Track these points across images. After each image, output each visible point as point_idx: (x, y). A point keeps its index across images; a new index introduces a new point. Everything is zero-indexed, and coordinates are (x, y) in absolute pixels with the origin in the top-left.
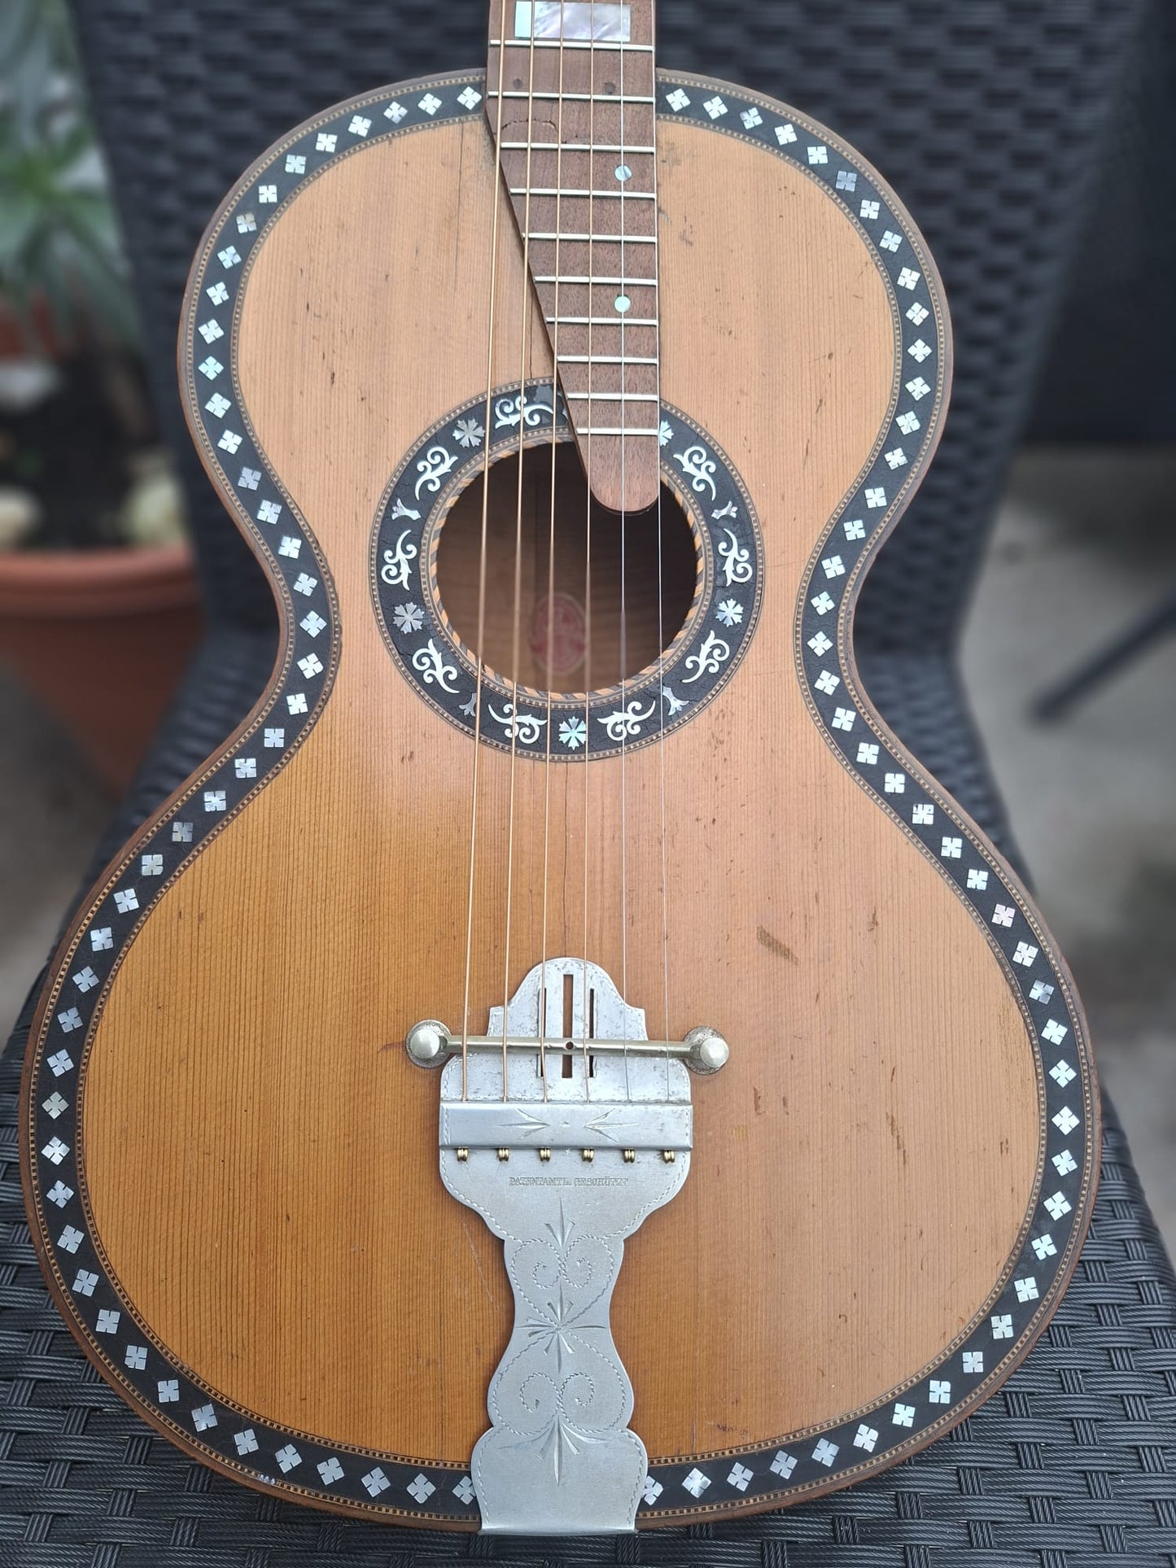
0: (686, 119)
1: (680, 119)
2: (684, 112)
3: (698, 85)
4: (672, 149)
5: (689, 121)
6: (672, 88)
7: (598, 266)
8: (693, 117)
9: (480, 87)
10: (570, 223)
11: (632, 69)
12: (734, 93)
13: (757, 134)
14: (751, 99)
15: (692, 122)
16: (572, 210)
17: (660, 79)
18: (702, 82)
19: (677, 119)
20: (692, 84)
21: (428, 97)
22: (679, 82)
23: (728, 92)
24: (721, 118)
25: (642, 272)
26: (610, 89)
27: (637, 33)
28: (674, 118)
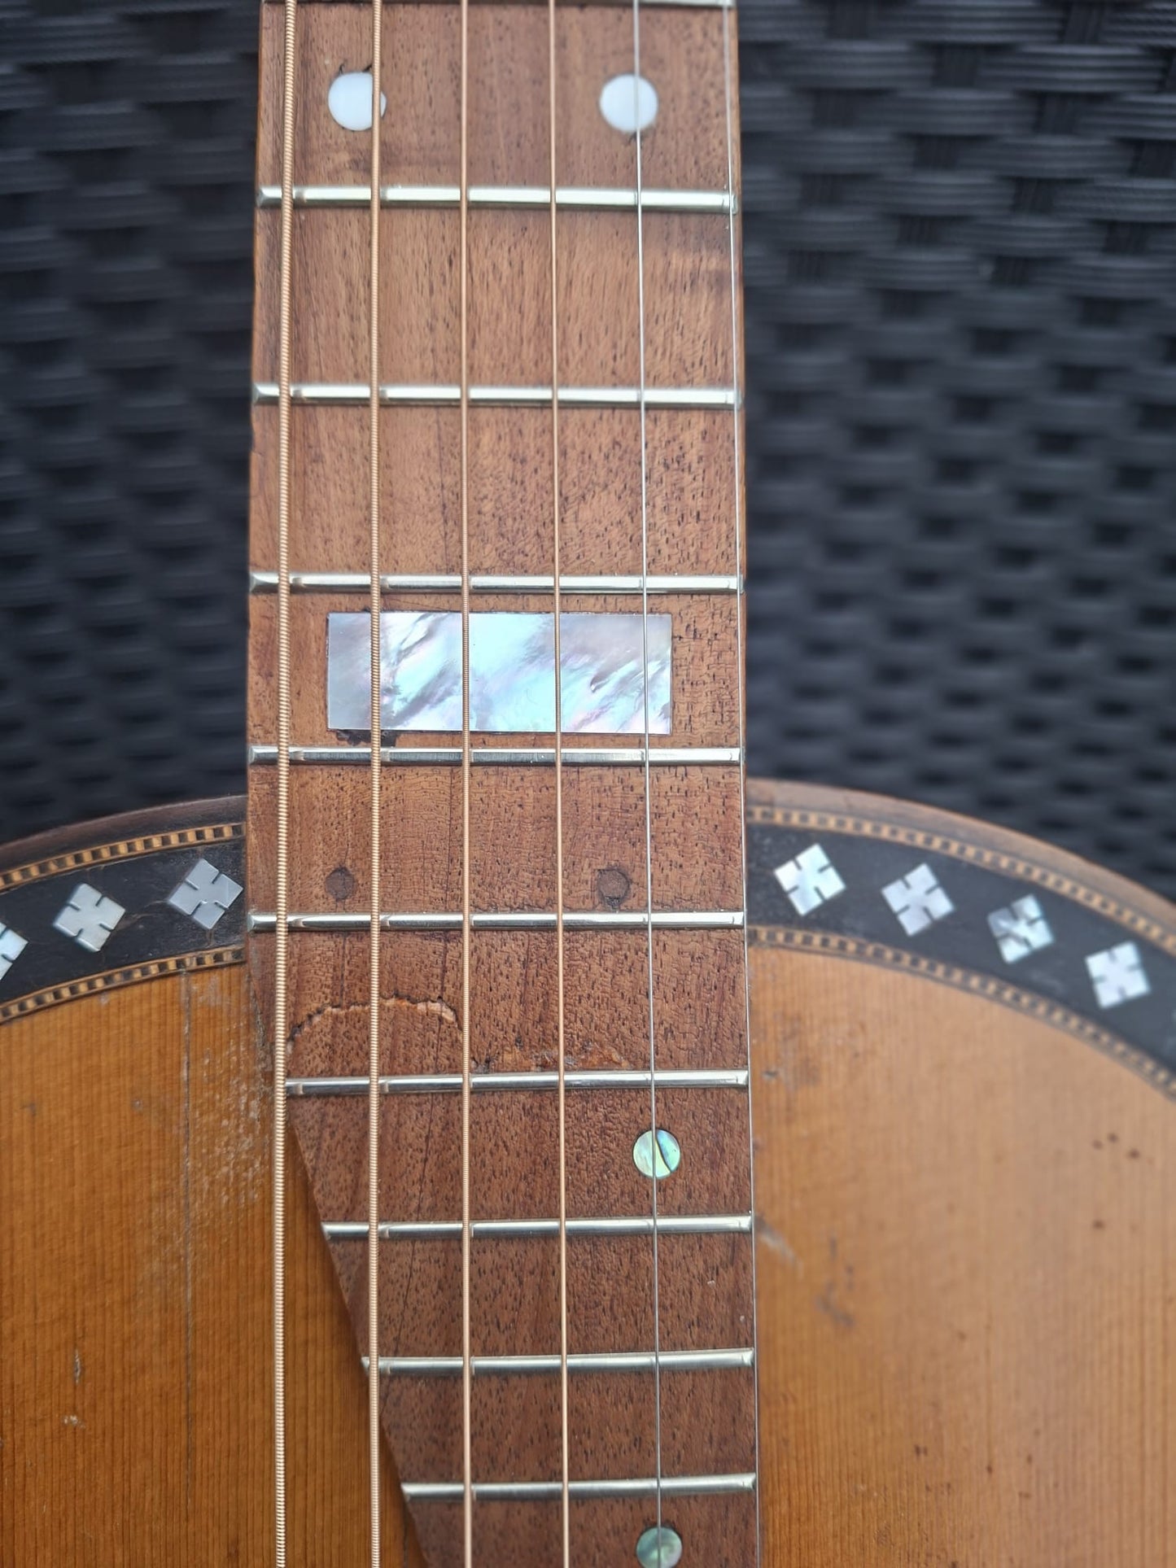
0: (834, 941)
1: (817, 939)
2: (828, 916)
3: (867, 829)
4: (793, 1034)
5: (842, 946)
6: (792, 842)
7: (589, 1444)
8: (853, 931)
9: (230, 859)
10: (505, 1318)
11: (676, 824)
12: (971, 852)
13: (1036, 976)
14: (1021, 868)
15: (851, 947)
16: (510, 1278)
17: (758, 811)
18: (878, 819)
19: (807, 941)
20: (849, 827)
21: (85, 894)
22: (813, 821)
23: (954, 848)
24: (938, 929)
25: (712, 1453)
26: (614, 887)
27: (691, 706)
28: (798, 937)
